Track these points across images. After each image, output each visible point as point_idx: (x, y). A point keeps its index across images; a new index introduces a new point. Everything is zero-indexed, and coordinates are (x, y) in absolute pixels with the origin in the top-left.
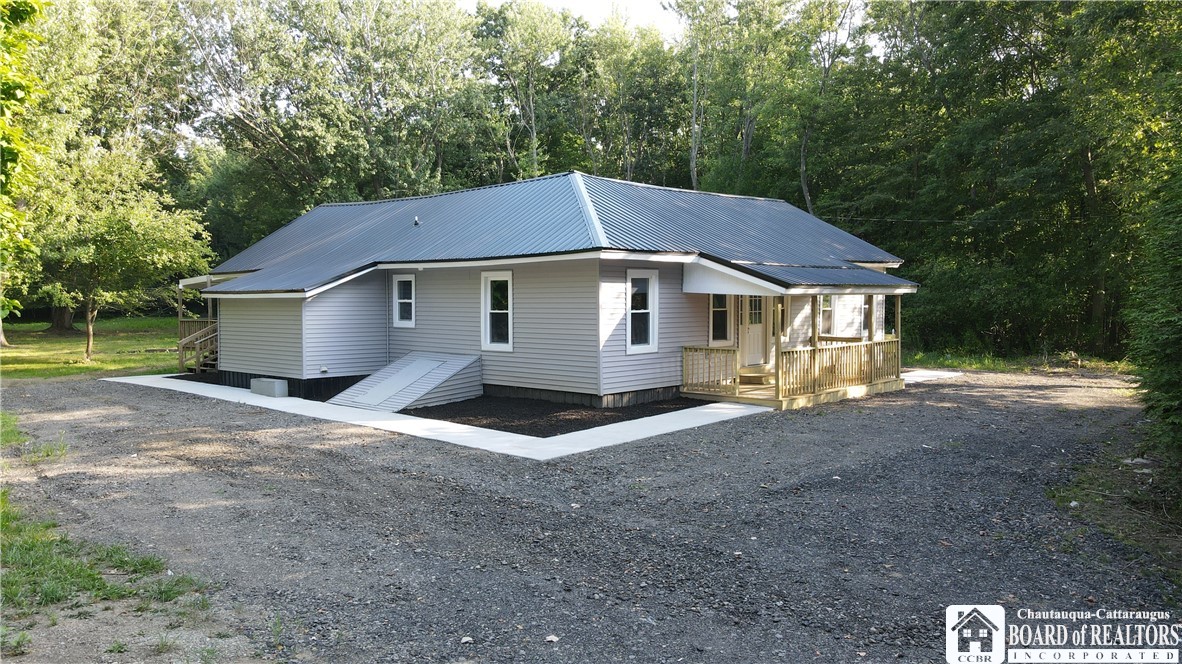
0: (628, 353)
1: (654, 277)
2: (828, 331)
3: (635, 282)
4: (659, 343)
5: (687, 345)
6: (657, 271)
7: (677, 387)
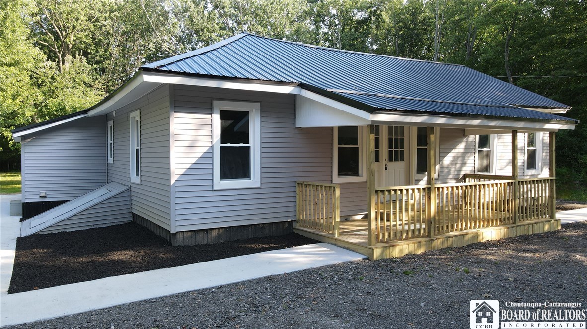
0: (215, 188)
1: (254, 110)
2: (487, 169)
3: (224, 115)
4: (262, 178)
5: (301, 180)
6: (258, 104)
7: (290, 223)
